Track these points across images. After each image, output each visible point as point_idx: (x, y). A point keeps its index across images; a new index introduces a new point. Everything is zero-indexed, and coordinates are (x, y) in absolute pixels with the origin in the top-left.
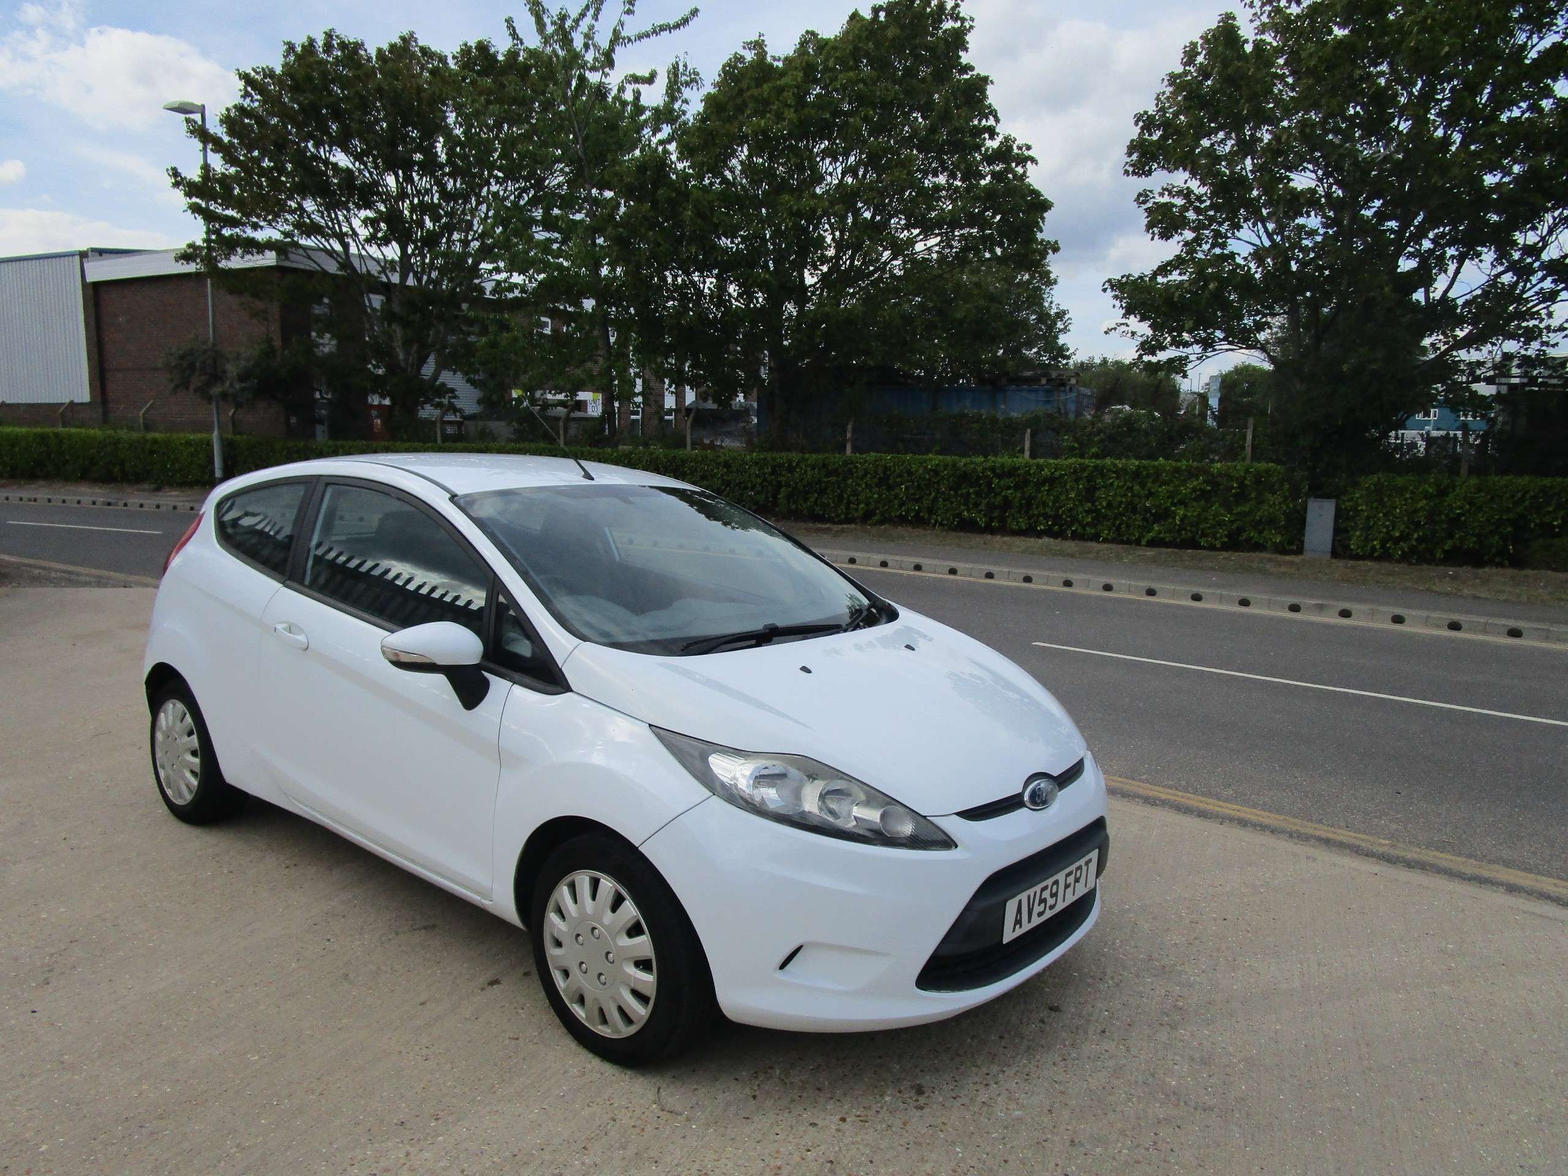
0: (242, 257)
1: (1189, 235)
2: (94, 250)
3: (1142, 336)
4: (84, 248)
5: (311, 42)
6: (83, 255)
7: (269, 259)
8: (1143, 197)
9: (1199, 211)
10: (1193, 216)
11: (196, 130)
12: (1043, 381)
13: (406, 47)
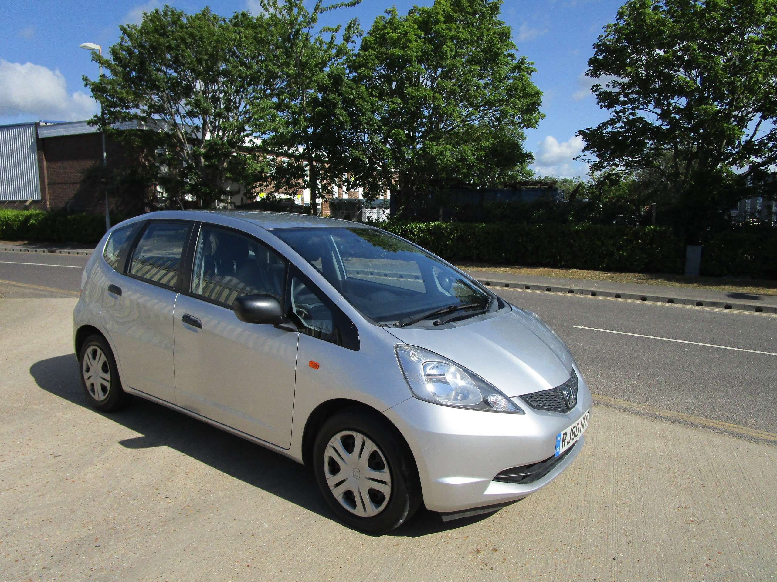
0: (121, 123)
1: (618, 108)
6: (37, 124)
7: (134, 124)
8: (596, 88)
9: (626, 95)
10: (622, 98)
11: (97, 58)
12: (538, 186)
13: (205, 14)
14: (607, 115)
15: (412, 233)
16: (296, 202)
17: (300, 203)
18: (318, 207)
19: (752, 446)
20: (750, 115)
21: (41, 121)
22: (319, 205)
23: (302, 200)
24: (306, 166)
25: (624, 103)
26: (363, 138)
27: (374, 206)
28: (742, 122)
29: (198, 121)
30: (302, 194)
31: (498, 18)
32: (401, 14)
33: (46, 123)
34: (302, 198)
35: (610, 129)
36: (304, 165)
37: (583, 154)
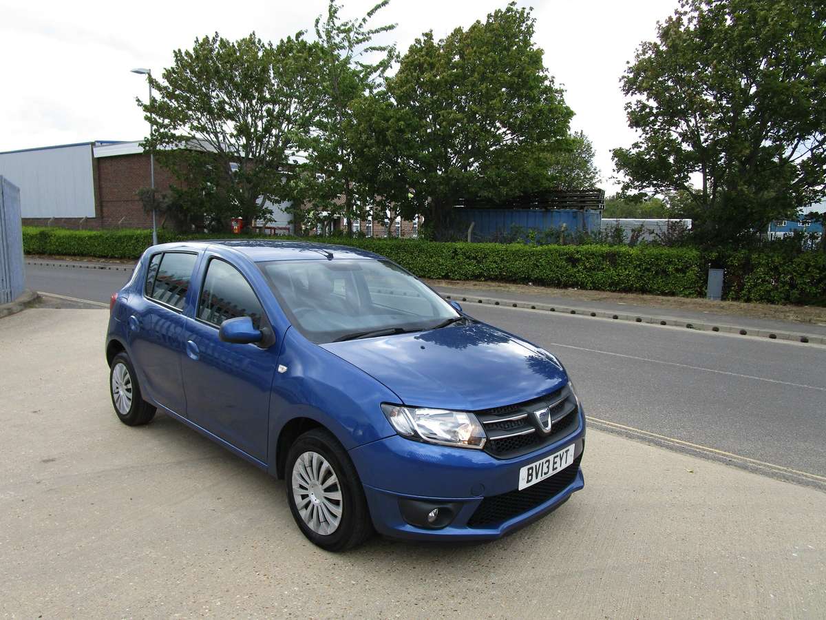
0: (168, 144)
2: (98, 142)
3: (624, 182)
4: (93, 141)
5: (207, 37)
6: (93, 144)
7: (182, 145)
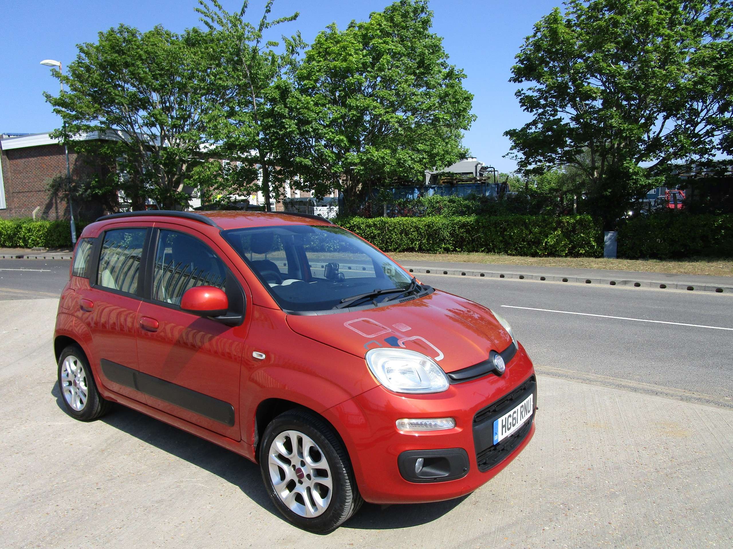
0: (82, 135)
1: (540, 111)
3: (520, 159)
5: (112, 30)
7: (95, 135)
8: (518, 93)
9: (546, 99)
10: (542, 102)
11: (56, 74)
12: (473, 182)
13: (158, 32)
14: (530, 117)
15: (359, 228)
16: (251, 203)
17: (255, 204)
18: (271, 206)
19: (633, 394)
20: (655, 115)
21: (5, 134)
22: (273, 204)
23: (257, 201)
24: (260, 168)
25: (544, 106)
26: (311, 142)
27: (325, 204)
28: (650, 120)
29: (156, 130)
30: (257, 195)
31: (430, 31)
32: (341, 29)
33: (9, 136)
34: (257, 198)
35: (533, 130)
36: (257, 168)
37: (511, 151)
